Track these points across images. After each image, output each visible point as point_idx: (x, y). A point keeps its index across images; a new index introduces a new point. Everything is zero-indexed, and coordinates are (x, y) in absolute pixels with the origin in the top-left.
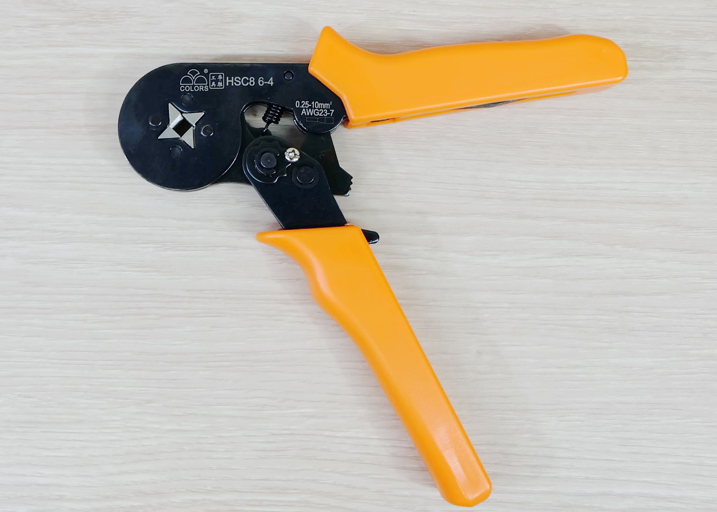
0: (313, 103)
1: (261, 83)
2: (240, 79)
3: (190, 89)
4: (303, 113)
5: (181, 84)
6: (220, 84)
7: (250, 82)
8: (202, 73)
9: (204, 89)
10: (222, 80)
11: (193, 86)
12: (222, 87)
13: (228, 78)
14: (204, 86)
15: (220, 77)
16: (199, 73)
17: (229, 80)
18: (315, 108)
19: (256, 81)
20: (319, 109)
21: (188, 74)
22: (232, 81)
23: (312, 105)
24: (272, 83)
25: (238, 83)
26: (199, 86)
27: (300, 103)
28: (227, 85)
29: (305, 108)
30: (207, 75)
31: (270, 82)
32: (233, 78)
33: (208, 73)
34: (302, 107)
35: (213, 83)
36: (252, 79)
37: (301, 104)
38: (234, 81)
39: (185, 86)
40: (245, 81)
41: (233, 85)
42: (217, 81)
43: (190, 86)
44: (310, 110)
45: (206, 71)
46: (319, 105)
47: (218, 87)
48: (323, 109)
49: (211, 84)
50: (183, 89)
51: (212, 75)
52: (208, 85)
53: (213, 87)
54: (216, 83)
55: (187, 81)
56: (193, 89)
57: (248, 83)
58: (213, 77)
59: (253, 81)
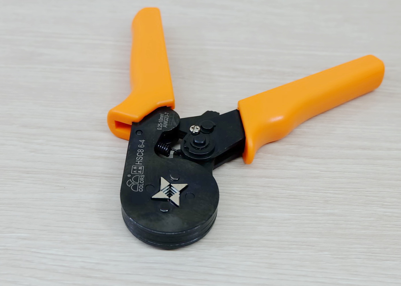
0: (159, 122)
1: (143, 146)
2: (138, 157)
3: (142, 186)
4: (166, 127)
5: (137, 191)
6: (140, 168)
7: (141, 152)
8: (131, 178)
9: (142, 177)
10: (137, 167)
11: (139, 183)
12: (143, 167)
13: (136, 164)
14: (140, 177)
15: (135, 168)
16: (131, 180)
17: (138, 163)
18: (163, 121)
19: (141, 148)
20: (164, 119)
21: (130, 186)
22: (139, 161)
23: (161, 122)
24: (143, 141)
25: (141, 158)
26: (140, 180)
27: (158, 127)
28: (141, 164)
29: (163, 125)
30: (132, 176)
31: (142, 141)
32: (136, 161)
33: (131, 174)
34: (162, 127)
35: (139, 172)
36: (139, 151)
37: (160, 127)
38: (139, 160)
39: (139, 188)
40: (140, 154)
41: (142, 161)
42: (138, 170)
43: (139, 186)
44: (164, 123)
45: (129, 176)
46: (161, 119)
47: (142, 169)
48: (164, 117)
49: (140, 173)
50: (141, 190)
51: (133, 172)
52: (140, 175)
53: (142, 172)
54: (140, 170)
55: (135, 187)
56: (142, 184)
57: (142, 153)
58: (134, 172)
59: (140, 150)
